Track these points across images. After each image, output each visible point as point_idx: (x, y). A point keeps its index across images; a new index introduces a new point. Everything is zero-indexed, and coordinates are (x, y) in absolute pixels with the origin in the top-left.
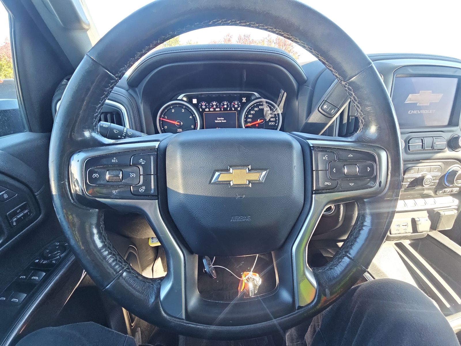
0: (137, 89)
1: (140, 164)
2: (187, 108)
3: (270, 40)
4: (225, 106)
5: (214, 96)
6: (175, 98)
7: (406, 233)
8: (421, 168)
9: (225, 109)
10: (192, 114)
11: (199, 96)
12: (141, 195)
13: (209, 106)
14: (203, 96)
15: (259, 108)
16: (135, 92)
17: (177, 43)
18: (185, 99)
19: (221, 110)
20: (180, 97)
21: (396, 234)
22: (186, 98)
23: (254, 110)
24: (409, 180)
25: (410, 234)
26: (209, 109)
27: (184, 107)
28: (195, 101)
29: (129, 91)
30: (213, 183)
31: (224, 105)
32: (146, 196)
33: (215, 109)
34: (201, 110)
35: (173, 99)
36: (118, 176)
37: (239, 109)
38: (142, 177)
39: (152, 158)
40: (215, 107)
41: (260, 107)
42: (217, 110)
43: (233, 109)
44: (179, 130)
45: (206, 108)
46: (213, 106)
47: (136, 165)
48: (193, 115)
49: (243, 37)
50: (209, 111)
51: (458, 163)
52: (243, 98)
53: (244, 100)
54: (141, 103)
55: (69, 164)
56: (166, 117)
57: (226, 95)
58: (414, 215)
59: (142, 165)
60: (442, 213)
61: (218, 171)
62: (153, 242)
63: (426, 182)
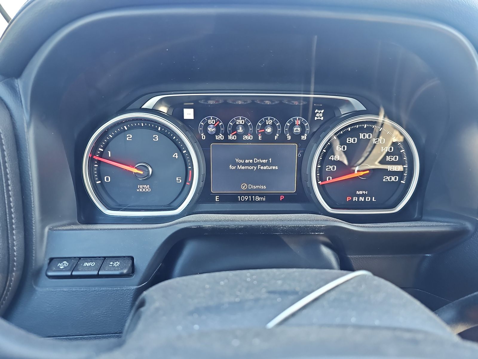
0: (19, 83)
2: (167, 133)
4: (269, 130)
5: (240, 102)
6: (136, 105)
9: (268, 138)
10: (180, 146)
11: (202, 102)
13: (226, 129)
14: (211, 102)
15: (358, 137)
16: (13, 90)
18: (164, 109)
19: (255, 140)
20: (150, 104)
22: (166, 106)
23: (347, 144)
26: (226, 135)
27: (159, 129)
28: (189, 114)
31: (264, 125)
33: (240, 136)
34: (203, 137)
35: (130, 107)
37: (304, 138)
40: (240, 130)
41: (361, 136)
42: (246, 137)
43: (289, 138)
44: (141, 187)
45: (217, 133)
46: (235, 127)
48: (181, 151)
50: (226, 140)
52: (316, 111)
53: (319, 115)
54: (29, 125)
56: (109, 152)
57: (272, 102)
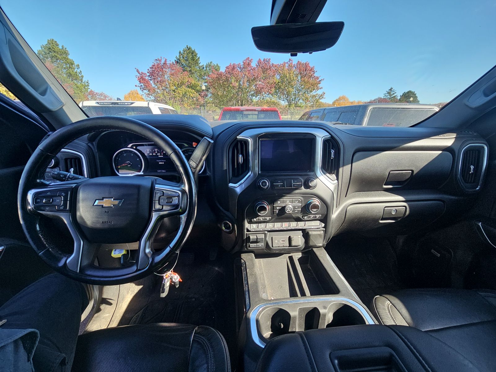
1: (62, 195)
2: (135, 153)
3: (290, 65)
7: (284, 246)
8: (285, 200)
12: (61, 210)
17: (196, 65)
20: (129, 146)
21: (276, 247)
24: (278, 208)
25: (288, 247)
27: (133, 153)
29: (88, 144)
30: (96, 205)
32: (64, 210)
36: (50, 201)
38: (62, 202)
39: (69, 192)
40: (156, 152)
47: (60, 196)
49: (262, 60)
51: (316, 198)
55: (27, 195)
58: (291, 234)
59: (63, 196)
60: (310, 233)
61: (98, 200)
62: (115, 254)
63: (287, 209)
